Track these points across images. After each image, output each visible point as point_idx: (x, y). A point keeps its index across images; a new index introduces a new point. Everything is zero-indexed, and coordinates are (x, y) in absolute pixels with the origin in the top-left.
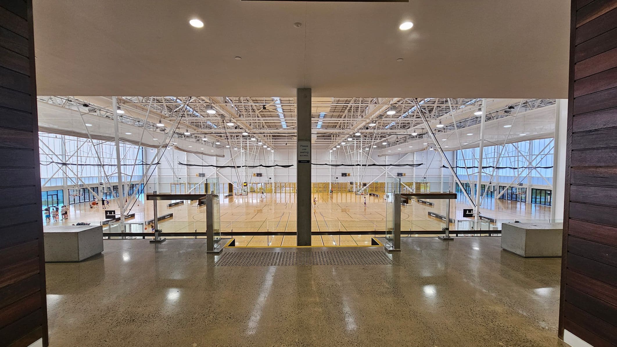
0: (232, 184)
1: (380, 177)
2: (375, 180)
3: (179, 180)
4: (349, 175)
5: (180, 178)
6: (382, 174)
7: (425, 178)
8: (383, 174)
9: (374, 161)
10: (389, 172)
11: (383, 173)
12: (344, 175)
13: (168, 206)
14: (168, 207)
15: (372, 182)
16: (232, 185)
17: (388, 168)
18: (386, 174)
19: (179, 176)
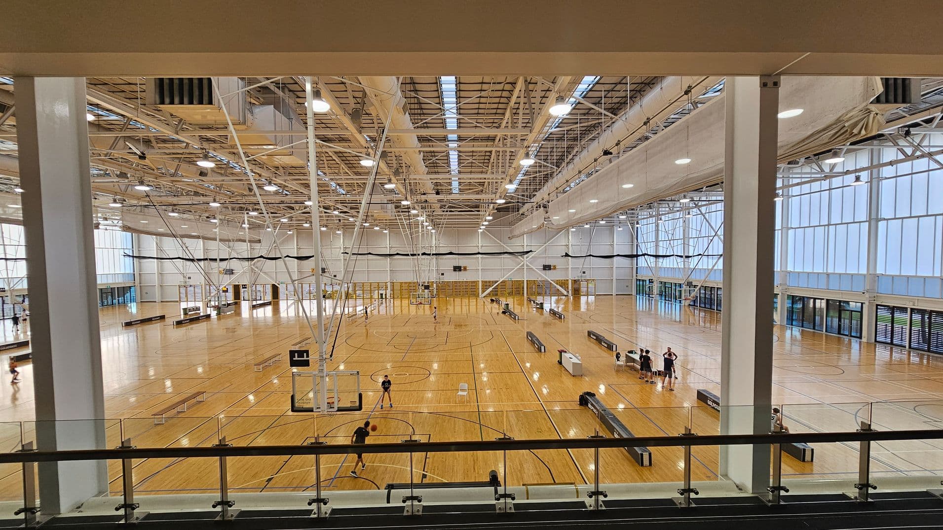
0: (277, 285)
1: (515, 271)
2: (508, 277)
3: (188, 280)
4: (465, 269)
5: (189, 278)
6: (518, 267)
7: (584, 273)
8: (521, 267)
9: (504, 245)
10: (529, 264)
11: (520, 265)
12: (457, 269)
13: (175, 324)
14: (175, 326)
15: (503, 280)
16: (277, 287)
17: (527, 257)
18: (525, 267)
19: (188, 274)
